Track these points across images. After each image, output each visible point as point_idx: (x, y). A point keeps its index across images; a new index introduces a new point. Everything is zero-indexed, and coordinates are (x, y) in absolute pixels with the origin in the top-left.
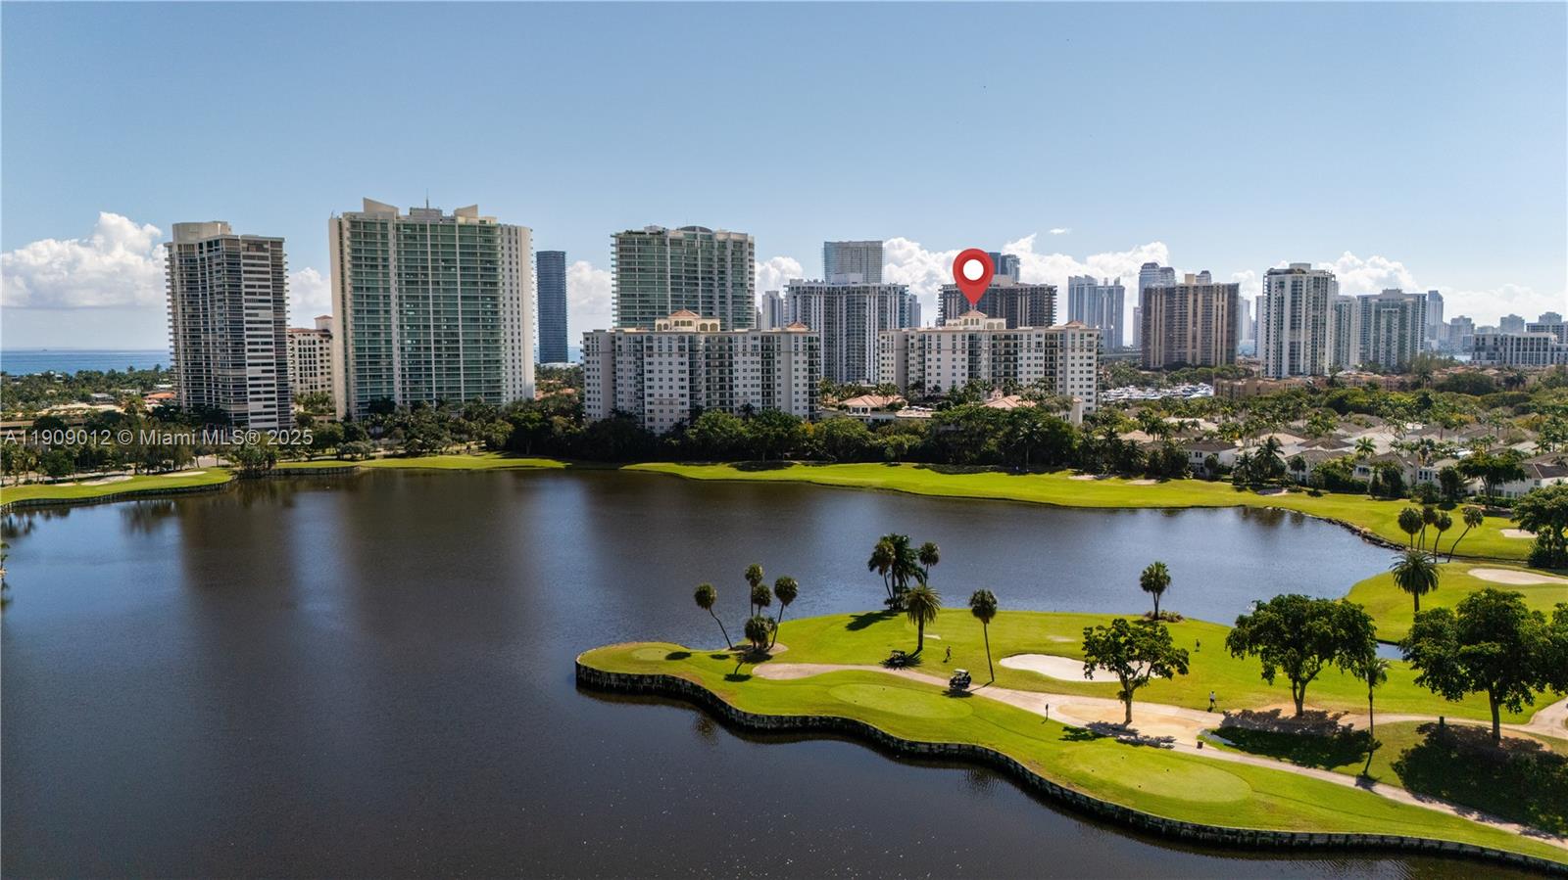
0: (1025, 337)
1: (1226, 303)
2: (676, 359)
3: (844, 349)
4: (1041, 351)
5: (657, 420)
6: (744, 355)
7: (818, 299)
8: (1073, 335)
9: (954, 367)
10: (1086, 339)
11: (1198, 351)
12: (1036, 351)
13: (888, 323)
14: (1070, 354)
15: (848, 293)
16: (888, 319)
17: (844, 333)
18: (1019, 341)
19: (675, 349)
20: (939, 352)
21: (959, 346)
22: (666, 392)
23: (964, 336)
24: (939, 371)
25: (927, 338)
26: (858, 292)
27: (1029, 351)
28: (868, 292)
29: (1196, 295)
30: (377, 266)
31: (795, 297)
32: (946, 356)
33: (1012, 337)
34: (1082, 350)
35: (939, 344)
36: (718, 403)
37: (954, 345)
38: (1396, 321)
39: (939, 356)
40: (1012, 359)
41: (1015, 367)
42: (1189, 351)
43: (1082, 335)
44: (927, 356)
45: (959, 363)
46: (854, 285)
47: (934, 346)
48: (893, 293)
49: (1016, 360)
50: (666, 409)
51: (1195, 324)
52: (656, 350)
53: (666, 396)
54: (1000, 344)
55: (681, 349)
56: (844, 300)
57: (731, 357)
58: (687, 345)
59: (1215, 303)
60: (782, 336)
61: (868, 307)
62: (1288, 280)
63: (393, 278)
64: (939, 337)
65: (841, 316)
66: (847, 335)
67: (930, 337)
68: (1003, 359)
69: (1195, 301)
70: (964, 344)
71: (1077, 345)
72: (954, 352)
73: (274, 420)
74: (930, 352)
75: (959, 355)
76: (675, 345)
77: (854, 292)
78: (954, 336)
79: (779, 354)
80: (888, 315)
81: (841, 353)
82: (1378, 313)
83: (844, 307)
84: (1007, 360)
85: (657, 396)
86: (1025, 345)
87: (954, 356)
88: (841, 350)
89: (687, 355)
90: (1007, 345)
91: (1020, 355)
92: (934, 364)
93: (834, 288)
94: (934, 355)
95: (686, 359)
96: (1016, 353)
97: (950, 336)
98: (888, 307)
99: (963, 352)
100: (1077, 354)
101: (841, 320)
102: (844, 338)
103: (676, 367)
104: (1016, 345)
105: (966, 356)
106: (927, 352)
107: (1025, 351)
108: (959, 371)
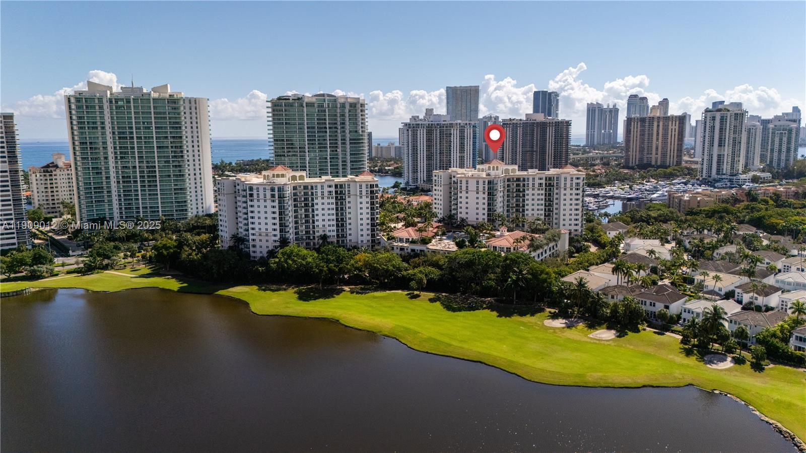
0: (531, 180)
1: (677, 128)
2: (269, 203)
3: (438, 162)
4: (542, 189)
5: (258, 246)
6: (323, 198)
7: (422, 132)
8: (566, 179)
9: (477, 203)
10: (575, 181)
11: (659, 156)
12: (539, 190)
13: (466, 145)
14: (563, 192)
15: (440, 127)
17: (438, 152)
18: (526, 183)
19: (268, 196)
20: (467, 192)
21: (481, 189)
22: (263, 227)
23: (484, 182)
24: (467, 205)
25: (459, 183)
26: (446, 127)
27: (533, 190)
28: (453, 127)
29: (659, 122)
30: (97, 128)
31: (408, 130)
32: (472, 195)
33: (522, 179)
34: (571, 189)
35: (467, 187)
36: (304, 233)
37: (478, 187)
38: (785, 139)
39: (467, 195)
40: (521, 195)
41: (524, 201)
42: (654, 156)
43: (572, 179)
44: (459, 195)
45: (481, 201)
46: (444, 123)
47: (464, 188)
48: (468, 126)
49: (524, 196)
50: (264, 238)
51: (657, 139)
52: (255, 196)
53: (263, 230)
54: (513, 184)
55: (273, 196)
56: (438, 131)
57: (313, 200)
58: (276, 193)
59: (670, 127)
60: (352, 184)
61: (452, 136)
62: (718, 116)
63: (109, 136)
64: (467, 181)
65: (436, 141)
66: (440, 153)
67: (461, 181)
68: (515, 195)
69: (658, 126)
70: (484, 187)
71: (568, 185)
72: (478, 193)
73: (14, 238)
74: (461, 192)
75: (481, 195)
76: (268, 193)
77: (443, 127)
78: (478, 182)
79: (349, 197)
80: (466, 140)
81: (436, 164)
82: (773, 133)
83: (438, 136)
84: (517, 196)
85: (257, 230)
86: (531, 186)
87: (478, 195)
88: (436, 162)
89: (277, 201)
90: (518, 185)
91: (527, 192)
92: (464, 200)
93: (432, 124)
94: (464, 194)
95: (276, 204)
96: (524, 191)
97: (475, 181)
98: (466, 136)
99: (484, 193)
100: (568, 191)
101: (436, 144)
102: (438, 155)
103: (269, 210)
104: (524, 185)
105: (486, 196)
106: (459, 192)
107: (531, 190)
108: (481, 206)
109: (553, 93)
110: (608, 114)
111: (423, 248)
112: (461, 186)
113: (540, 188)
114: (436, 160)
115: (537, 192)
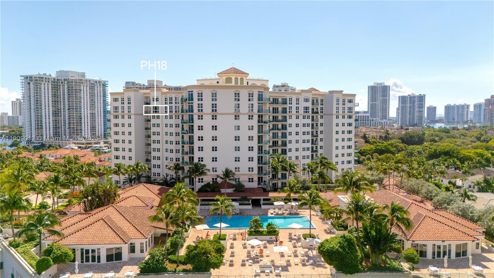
0: (294, 101)
3: (67, 118)
4: (308, 117)
7: (46, 85)
8: (338, 100)
9: (237, 139)
10: (348, 105)
12: (304, 117)
13: (96, 102)
14: (335, 121)
15: (68, 83)
16: (96, 100)
17: (67, 108)
18: (287, 106)
20: (214, 118)
21: (244, 108)
23: (251, 95)
24: (215, 144)
25: (195, 97)
26: (75, 82)
27: (297, 117)
28: (82, 83)
31: (29, 83)
33: (280, 100)
34: (344, 117)
35: (214, 106)
37: (237, 106)
39: (214, 123)
40: (280, 127)
41: (284, 136)
43: (344, 101)
44: (197, 123)
46: (72, 78)
47: (207, 108)
48: (98, 85)
49: (284, 127)
56: (66, 87)
61: (82, 92)
64: (214, 96)
65: (64, 97)
66: (69, 109)
67: (200, 95)
71: (341, 111)
72: (237, 117)
74: (200, 117)
75: (244, 121)
77: (72, 82)
78: (237, 95)
80: (96, 98)
83: (66, 91)
84: (275, 127)
86: (294, 110)
87: (237, 123)
90: (275, 110)
91: (289, 121)
92: (207, 133)
93: (58, 80)
94: (207, 122)
96: (285, 119)
97: (231, 94)
98: (96, 93)
99: (250, 117)
100: (340, 120)
101: (64, 99)
102: (67, 111)
104: (284, 111)
106: (195, 117)
107: (294, 117)
108: (244, 144)
112: (200, 106)
113: (306, 114)
114: (65, 116)
115: (301, 121)
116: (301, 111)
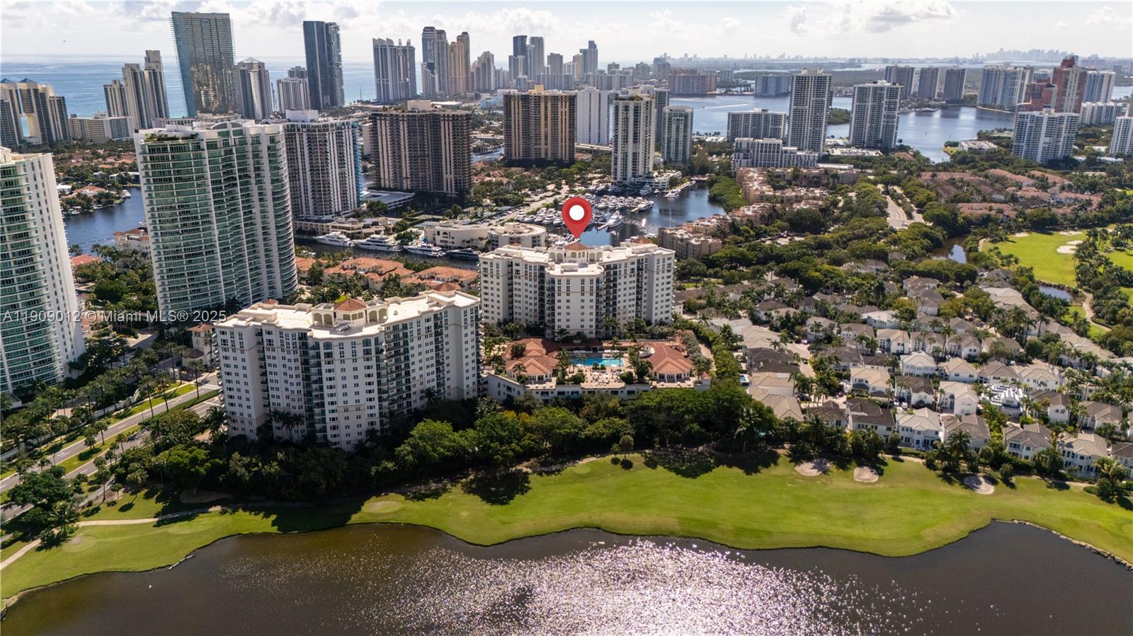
0: (623, 265)
1: (567, 109)
2: (361, 363)
4: (634, 275)
5: (342, 427)
6: (419, 338)
9: (583, 307)
11: (549, 146)
12: (631, 276)
14: (656, 276)
17: (308, 169)
18: (618, 269)
19: (360, 353)
20: (568, 295)
21: (587, 289)
22: (351, 400)
23: (591, 281)
25: (557, 284)
26: (319, 131)
27: (625, 277)
28: (327, 130)
29: (546, 103)
32: (575, 298)
35: (568, 287)
36: (395, 391)
37: (583, 288)
38: (682, 126)
39: (568, 298)
40: (612, 285)
41: (615, 292)
42: (543, 147)
44: (557, 298)
45: (587, 304)
47: (564, 289)
49: (615, 286)
50: (353, 415)
51: (546, 125)
52: (336, 355)
53: (352, 402)
55: (367, 352)
57: (406, 343)
58: (373, 347)
59: (560, 110)
60: (449, 310)
61: (329, 144)
62: (632, 105)
64: (568, 281)
65: (302, 152)
66: (311, 170)
67: (559, 281)
69: (546, 107)
70: (592, 287)
71: (661, 268)
72: (583, 294)
74: (559, 295)
75: (587, 297)
76: (360, 350)
77: (316, 131)
78: (583, 281)
79: (447, 329)
80: (345, 148)
81: (305, 186)
82: (670, 119)
83: (305, 144)
85: (340, 403)
86: (623, 273)
87: (583, 298)
88: (305, 184)
89: (374, 359)
90: (608, 273)
91: (619, 281)
92: (564, 304)
93: (292, 126)
94: (564, 297)
95: (373, 363)
96: (616, 279)
97: (579, 280)
98: (344, 142)
99: (591, 294)
100: (661, 275)
101: (303, 155)
102: (308, 173)
103: (362, 372)
104: (615, 273)
105: (594, 297)
106: (556, 294)
107: (623, 277)
108: (587, 310)
109: (331, 24)
110: (401, 54)
111: (575, 388)
112: (559, 287)
113: (633, 273)
114: (305, 179)
115: (628, 279)
116: (629, 272)
